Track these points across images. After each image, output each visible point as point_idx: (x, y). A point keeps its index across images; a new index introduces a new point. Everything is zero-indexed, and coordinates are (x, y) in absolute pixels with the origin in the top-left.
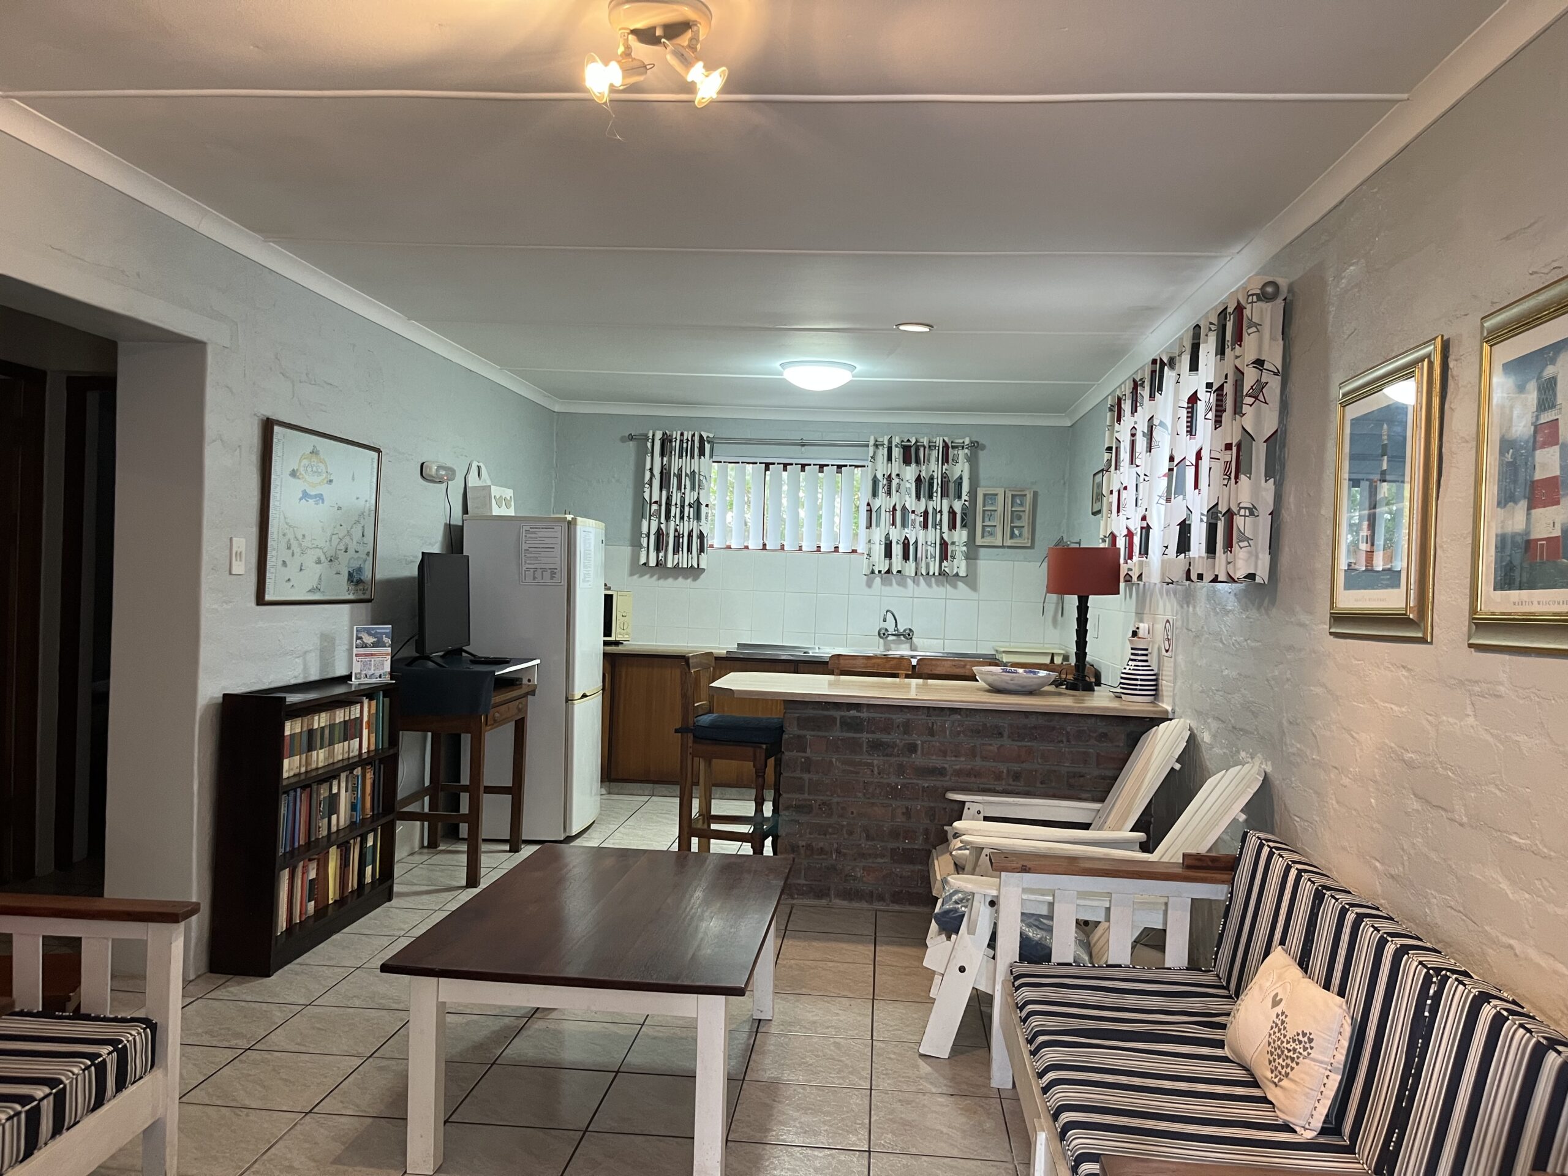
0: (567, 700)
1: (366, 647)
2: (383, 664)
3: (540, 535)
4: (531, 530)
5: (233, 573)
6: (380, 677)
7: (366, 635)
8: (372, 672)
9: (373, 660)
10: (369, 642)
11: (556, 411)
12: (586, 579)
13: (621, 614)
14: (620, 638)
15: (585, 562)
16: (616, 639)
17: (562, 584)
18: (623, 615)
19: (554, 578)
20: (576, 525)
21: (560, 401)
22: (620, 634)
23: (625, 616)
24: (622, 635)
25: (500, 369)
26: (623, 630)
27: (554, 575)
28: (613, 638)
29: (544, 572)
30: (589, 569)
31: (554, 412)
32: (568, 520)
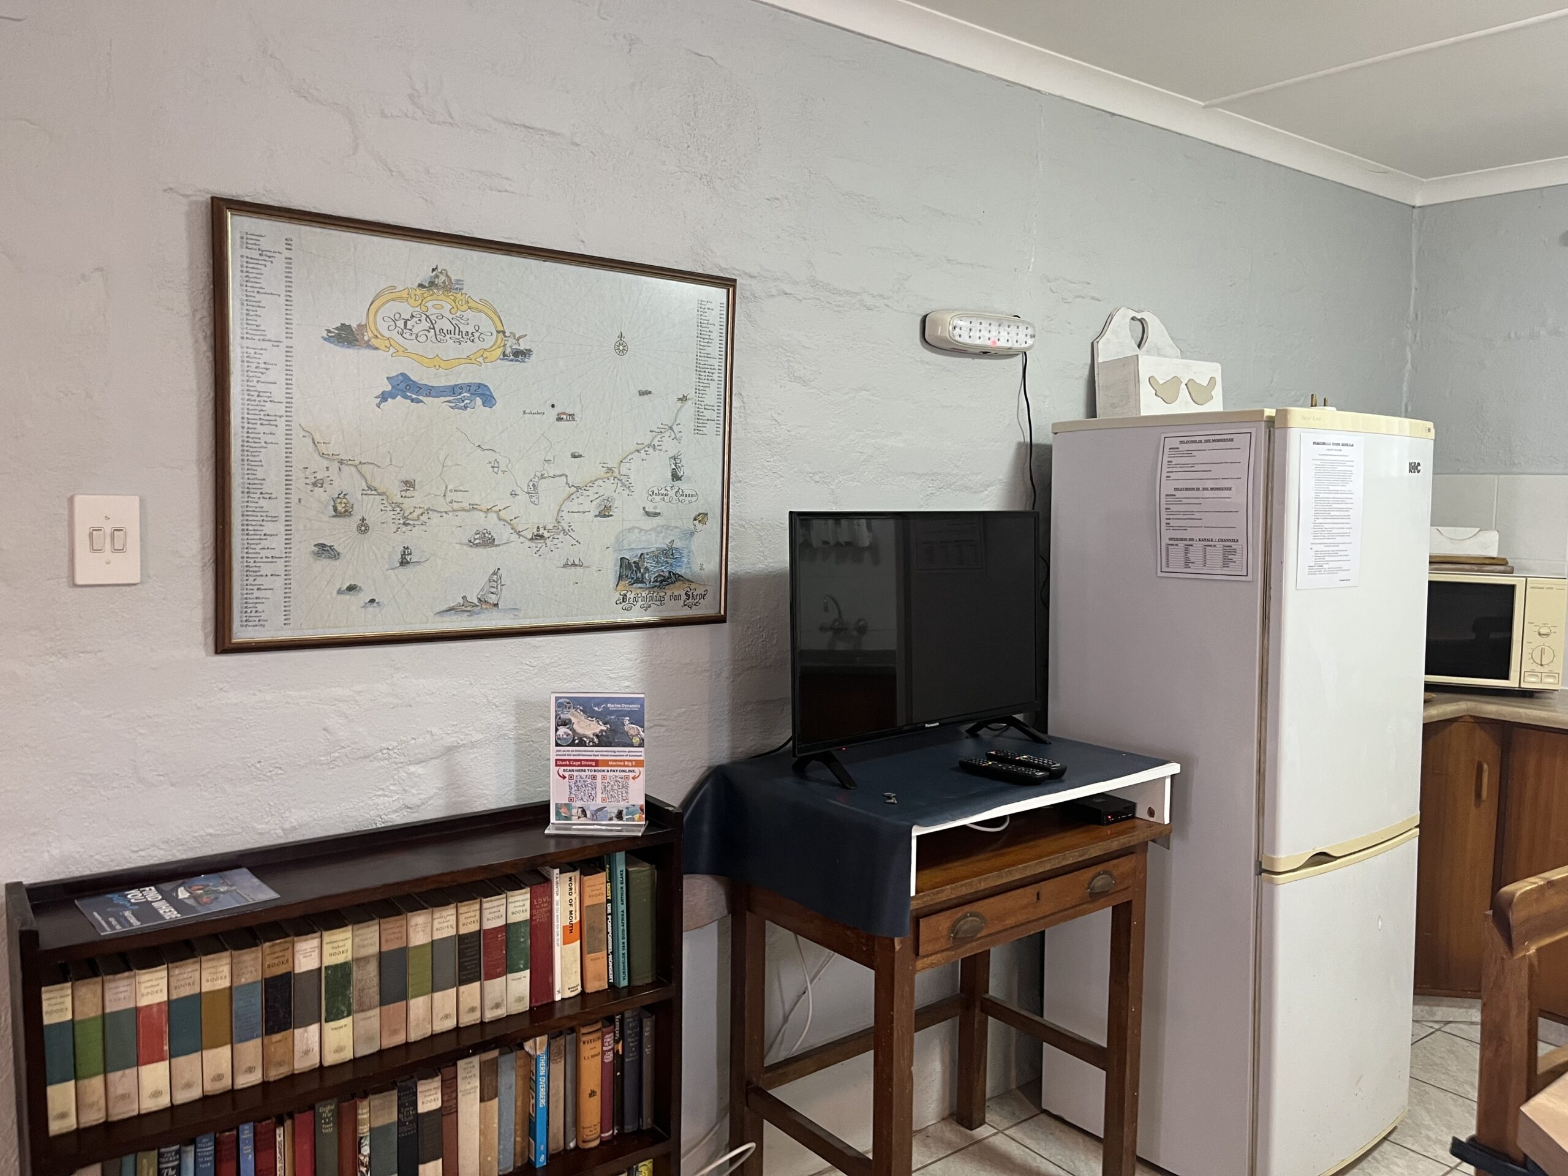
0: (1260, 871)
1: (582, 743)
2: (625, 787)
3: (1200, 457)
4: (1183, 447)
5: (79, 581)
6: (620, 815)
7: (582, 716)
8: (598, 803)
9: (599, 775)
10: (589, 733)
11: (1418, 204)
12: (1325, 566)
13: (1537, 629)
14: (1531, 683)
15: (1318, 521)
16: (1520, 687)
17: (1249, 578)
18: (1543, 631)
19: (1231, 564)
20: (1289, 429)
21: (1424, 180)
22: (1533, 673)
23: (1547, 635)
24: (1537, 676)
25: (1204, 107)
26: (1542, 665)
27: (1230, 557)
28: (1512, 683)
29: (1208, 548)
30: (1339, 539)
31: (1413, 207)
32: (1267, 416)
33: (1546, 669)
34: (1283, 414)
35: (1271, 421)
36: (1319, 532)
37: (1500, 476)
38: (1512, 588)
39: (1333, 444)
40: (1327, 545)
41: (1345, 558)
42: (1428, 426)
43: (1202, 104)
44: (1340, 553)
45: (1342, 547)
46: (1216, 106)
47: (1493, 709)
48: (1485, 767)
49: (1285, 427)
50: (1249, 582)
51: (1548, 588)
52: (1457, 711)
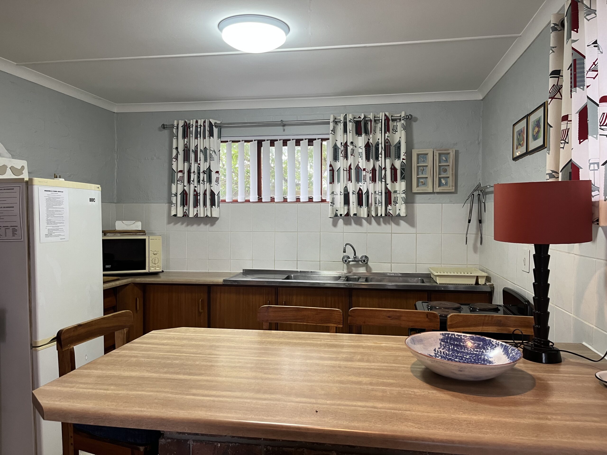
0: (32, 347)
11: (115, 112)
12: (53, 234)
13: (153, 252)
14: (152, 270)
15: (48, 218)
16: (149, 272)
17: (22, 240)
18: (154, 253)
19: (15, 235)
20: (34, 186)
21: (117, 104)
22: (153, 267)
23: (156, 254)
24: (154, 268)
25: (17, 65)
26: (155, 264)
27: (15, 232)
28: (147, 271)
29: (7, 230)
30: (58, 225)
31: (114, 113)
32: (26, 181)
33: (156, 265)
34: (31, 180)
35: (27, 182)
36: (49, 222)
37: (145, 204)
38: (145, 240)
39: (54, 191)
40: (53, 227)
41: (63, 231)
42: (98, 187)
43: (16, 63)
44: (60, 229)
45: (60, 227)
46: (22, 65)
47: (139, 280)
48: (138, 299)
49: (32, 185)
50: (22, 241)
51: (156, 239)
52: (127, 282)
